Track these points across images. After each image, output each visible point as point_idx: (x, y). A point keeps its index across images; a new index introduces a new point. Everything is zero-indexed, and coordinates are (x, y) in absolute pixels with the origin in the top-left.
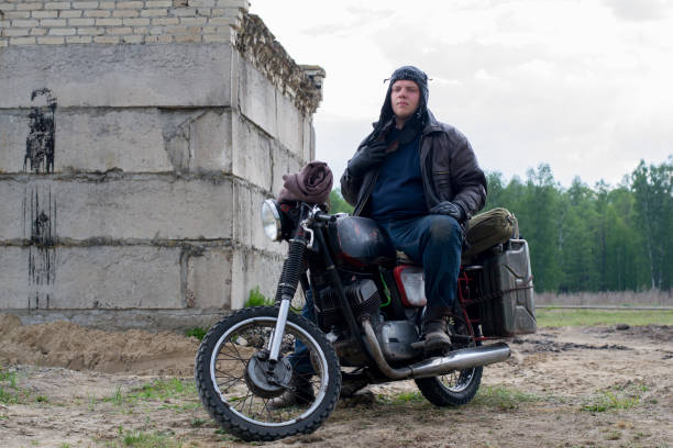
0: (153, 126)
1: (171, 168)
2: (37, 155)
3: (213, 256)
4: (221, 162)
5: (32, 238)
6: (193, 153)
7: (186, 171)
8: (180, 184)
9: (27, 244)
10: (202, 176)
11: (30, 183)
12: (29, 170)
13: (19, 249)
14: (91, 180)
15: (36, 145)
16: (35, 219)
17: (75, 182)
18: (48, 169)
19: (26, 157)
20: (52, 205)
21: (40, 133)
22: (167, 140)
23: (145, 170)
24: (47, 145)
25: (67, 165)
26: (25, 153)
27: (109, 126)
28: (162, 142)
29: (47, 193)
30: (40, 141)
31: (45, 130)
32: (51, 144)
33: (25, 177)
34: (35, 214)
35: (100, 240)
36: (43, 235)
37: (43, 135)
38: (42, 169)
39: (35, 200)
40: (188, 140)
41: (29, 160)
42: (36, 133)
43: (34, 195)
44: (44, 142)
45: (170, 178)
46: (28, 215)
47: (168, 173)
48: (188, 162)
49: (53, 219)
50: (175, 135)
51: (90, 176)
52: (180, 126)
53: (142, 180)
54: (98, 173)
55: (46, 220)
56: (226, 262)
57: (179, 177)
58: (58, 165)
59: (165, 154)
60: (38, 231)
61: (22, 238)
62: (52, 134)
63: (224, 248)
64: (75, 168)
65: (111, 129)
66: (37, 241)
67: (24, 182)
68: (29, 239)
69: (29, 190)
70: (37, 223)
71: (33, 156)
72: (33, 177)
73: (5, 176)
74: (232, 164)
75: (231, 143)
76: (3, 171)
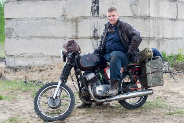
0: (127, 2)
1: (132, 15)
2: (94, 11)
3: (144, 42)
4: (147, 13)
5: (93, 36)
6: (138, 10)
7: (136, 16)
8: (134, 20)
9: (91, 38)
10: (141, 17)
11: (92, 19)
12: (92, 16)
13: (89, 39)
16: (94, 30)
17: (105, 19)
18: (97, 15)
19: (91, 12)
20: (98, 26)
21: (95, 4)
22: (131, 6)
23: (124, 16)
24: (97, 8)
25: (102, 14)
26: (91, 11)
27: (114, 2)
28: (129, 7)
29: (97, 23)
30: (95, 7)
31: (96, 4)
32: (98, 8)
34: (94, 29)
36: (96, 35)
37: (96, 5)
38: (95, 15)
39: (93, 25)
40: (137, 6)
42: (94, 4)
43: (93, 23)
44: (96, 7)
45: (132, 18)
46: (92, 29)
47: (131, 17)
48: (137, 13)
49: (98, 31)
50: (133, 4)
52: (134, 2)
53: (123, 19)
55: (97, 31)
56: (147, 44)
57: (134, 18)
58: (100, 14)
59: (130, 10)
60: (94, 34)
61: (90, 36)
62: (98, 5)
63: (147, 40)
64: (105, 15)
65: (115, 3)
66: (94, 37)
67: (91, 19)
68: (92, 36)
69: (92, 22)
70: (94, 32)
71: (93, 11)
72: (93, 18)
73: (85, 18)
74: (150, 14)
75: (149, 7)
76: (85, 16)
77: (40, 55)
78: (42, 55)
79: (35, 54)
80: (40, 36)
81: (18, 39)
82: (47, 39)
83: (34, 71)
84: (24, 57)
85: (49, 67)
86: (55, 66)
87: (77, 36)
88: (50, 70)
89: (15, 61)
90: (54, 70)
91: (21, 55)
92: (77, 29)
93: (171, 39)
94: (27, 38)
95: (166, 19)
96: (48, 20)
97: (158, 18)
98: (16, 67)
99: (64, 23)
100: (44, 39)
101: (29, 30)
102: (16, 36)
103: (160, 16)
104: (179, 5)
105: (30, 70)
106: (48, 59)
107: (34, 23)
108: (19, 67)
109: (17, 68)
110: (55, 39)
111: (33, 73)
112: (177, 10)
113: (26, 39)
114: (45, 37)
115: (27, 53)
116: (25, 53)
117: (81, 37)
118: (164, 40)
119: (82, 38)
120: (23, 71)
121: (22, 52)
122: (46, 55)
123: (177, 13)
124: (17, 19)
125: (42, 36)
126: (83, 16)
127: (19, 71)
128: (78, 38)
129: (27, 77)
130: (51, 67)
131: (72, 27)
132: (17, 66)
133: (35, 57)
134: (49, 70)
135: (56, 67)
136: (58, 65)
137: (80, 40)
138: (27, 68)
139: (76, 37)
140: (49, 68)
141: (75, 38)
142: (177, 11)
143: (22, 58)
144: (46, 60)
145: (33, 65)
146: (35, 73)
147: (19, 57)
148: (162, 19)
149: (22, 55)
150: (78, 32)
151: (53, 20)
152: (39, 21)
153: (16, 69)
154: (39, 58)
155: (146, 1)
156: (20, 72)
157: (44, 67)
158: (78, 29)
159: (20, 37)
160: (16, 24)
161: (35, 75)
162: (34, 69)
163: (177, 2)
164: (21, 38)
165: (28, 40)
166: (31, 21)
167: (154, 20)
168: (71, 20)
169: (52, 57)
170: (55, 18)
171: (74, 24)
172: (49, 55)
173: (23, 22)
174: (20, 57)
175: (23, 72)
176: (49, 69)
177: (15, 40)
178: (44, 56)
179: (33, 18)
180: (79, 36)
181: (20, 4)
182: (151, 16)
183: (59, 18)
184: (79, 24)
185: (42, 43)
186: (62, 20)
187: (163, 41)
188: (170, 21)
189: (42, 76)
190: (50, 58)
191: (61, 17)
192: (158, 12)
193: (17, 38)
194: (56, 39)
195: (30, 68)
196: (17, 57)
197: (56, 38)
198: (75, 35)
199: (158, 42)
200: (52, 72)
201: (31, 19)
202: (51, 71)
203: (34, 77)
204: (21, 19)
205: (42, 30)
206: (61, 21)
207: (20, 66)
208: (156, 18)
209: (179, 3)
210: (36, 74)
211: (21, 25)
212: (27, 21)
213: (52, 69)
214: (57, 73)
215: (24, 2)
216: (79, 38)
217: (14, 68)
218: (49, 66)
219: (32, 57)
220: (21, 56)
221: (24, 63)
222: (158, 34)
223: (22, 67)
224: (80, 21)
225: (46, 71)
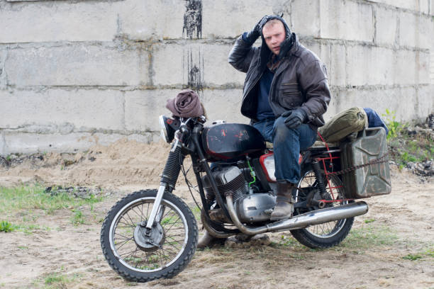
0: (266, 5)
2: (191, 26)
4: (312, 30)
5: (189, 83)
6: (293, 24)
9: (185, 88)
11: (187, 45)
12: (186, 37)
14: (226, 43)
15: (190, 19)
16: (190, 70)
17: (215, 45)
18: (198, 36)
19: (184, 28)
20: (201, 61)
21: (192, 11)
24: (197, 19)
25: (210, 33)
26: (183, 25)
27: (237, 5)
29: (198, 53)
30: (193, 17)
31: (195, 9)
32: (200, 19)
33: (184, 41)
34: (190, 67)
35: (233, 85)
36: (196, 82)
37: (194, 12)
38: (194, 36)
39: (190, 58)
40: (290, 14)
41: (185, 30)
42: (190, 11)
43: (190, 54)
44: (195, 18)
46: (186, 67)
49: (201, 71)
50: (281, 11)
51: (226, 40)
52: (284, 5)
54: (230, 38)
55: (197, 71)
58: (204, 33)
60: (192, 79)
61: (182, 84)
62: (200, 12)
64: (215, 35)
65: (238, 7)
66: (192, 85)
67: (183, 45)
68: (187, 84)
69: (186, 50)
70: (192, 73)
71: (188, 27)
72: (189, 41)
73: (171, 41)
74: (319, 32)
75: (319, 17)
76: (170, 37)
77: (65, 129)
78: (69, 129)
79: (53, 126)
80: (64, 83)
81: (11, 93)
82: (82, 91)
83: (50, 164)
84: (26, 132)
85: (88, 154)
86: (100, 153)
87: (152, 84)
88: (90, 162)
89: (7, 143)
90: (97, 161)
91: (19, 127)
92: (150, 67)
93: (363, 88)
94: (33, 88)
95: (353, 44)
96: (83, 48)
97: (336, 41)
98: (9, 156)
99: (120, 55)
100: (74, 91)
101: (37, 71)
102: (8, 85)
103: (341, 38)
104: (379, 11)
105: (42, 163)
106: (83, 138)
107: (51, 56)
108: (14, 157)
109: (11, 157)
110: (101, 91)
111: (50, 170)
112: (375, 24)
113: (32, 91)
114: (76, 86)
115: (34, 123)
116: (29, 123)
117: (160, 85)
118: (349, 90)
119: (163, 88)
120: (26, 165)
121: (21, 122)
122: (78, 127)
123: (375, 31)
124: (8, 46)
125: (70, 84)
126: (165, 37)
127: (15, 165)
128: (153, 89)
129: (40, 178)
130: (92, 155)
131: (140, 63)
132: (12, 154)
133: (52, 133)
134: (86, 161)
135: (104, 155)
136: (108, 149)
137: (157, 92)
138: (34, 157)
139: (149, 87)
140: (87, 156)
141: (146, 87)
142: (375, 27)
143: (22, 134)
144: (79, 140)
145: (49, 150)
146: (54, 168)
147: (15, 133)
148: (344, 43)
149: (23, 127)
150: (154, 75)
151: (96, 48)
152: (60, 50)
153: (10, 160)
154: (62, 134)
155: (310, 4)
156: (18, 168)
157: (74, 154)
158: (154, 68)
159: (17, 87)
160: (8, 58)
161: (55, 174)
162: (51, 161)
163: (375, 5)
164: (20, 89)
165: (37, 92)
166: (42, 49)
167: (329, 45)
168: (138, 48)
169: (94, 131)
170: (100, 44)
171: (145, 56)
172: (86, 128)
173: (24, 53)
174: (19, 132)
175: (25, 167)
176: (87, 159)
177: (6, 93)
178: (75, 130)
179: (49, 43)
180: (156, 84)
181: (15, 10)
182: (322, 37)
183: (107, 42)
184: (155, 55)
185: (69, 99)
186: (117, 47)
187: (348, 94)
188: (361, 48)
189: (71, 176)
190: (90, 134)
191: (114, 40)
192: (337, 26)
193: (10, 89)
194: (103, 92)
195: (41, 158)
196: (10, 132)
197: (103, 90)
198: (146, 80)
199: (337, 95)
200: (93, 167)
201: (43, 46)
202: (93, 163)
203: (54, 178)
204: (18, 46)
205: (70, 71)
206: (113, 48)
207: (17, 154)
208: (333, 42)
209: (379, 7)
210: (57, 171)
211: (18, 58)
212: (33, 50)
213: (93, 159)
214: (106, 168)
215: (26, 7)
216: (156, 88)
217: (3, 158)
218: (86, 152)
219: (47, 132)
220: (20, 130)
221: (28, 147)
222: (337, 78)
223: (23, 156)
224: (158, 49)
225: (79, 165)
